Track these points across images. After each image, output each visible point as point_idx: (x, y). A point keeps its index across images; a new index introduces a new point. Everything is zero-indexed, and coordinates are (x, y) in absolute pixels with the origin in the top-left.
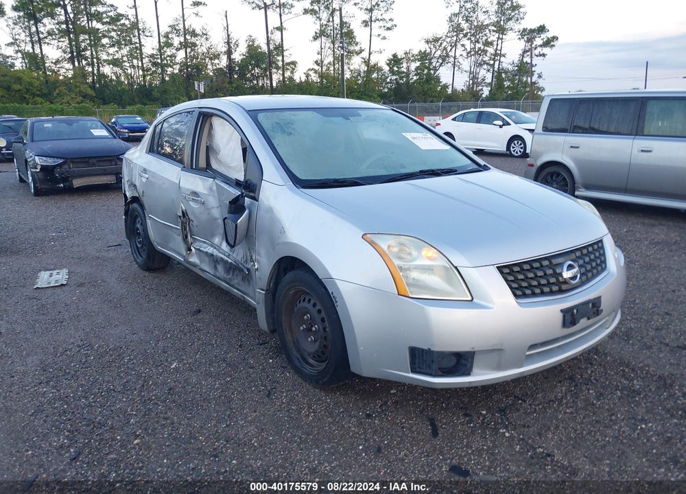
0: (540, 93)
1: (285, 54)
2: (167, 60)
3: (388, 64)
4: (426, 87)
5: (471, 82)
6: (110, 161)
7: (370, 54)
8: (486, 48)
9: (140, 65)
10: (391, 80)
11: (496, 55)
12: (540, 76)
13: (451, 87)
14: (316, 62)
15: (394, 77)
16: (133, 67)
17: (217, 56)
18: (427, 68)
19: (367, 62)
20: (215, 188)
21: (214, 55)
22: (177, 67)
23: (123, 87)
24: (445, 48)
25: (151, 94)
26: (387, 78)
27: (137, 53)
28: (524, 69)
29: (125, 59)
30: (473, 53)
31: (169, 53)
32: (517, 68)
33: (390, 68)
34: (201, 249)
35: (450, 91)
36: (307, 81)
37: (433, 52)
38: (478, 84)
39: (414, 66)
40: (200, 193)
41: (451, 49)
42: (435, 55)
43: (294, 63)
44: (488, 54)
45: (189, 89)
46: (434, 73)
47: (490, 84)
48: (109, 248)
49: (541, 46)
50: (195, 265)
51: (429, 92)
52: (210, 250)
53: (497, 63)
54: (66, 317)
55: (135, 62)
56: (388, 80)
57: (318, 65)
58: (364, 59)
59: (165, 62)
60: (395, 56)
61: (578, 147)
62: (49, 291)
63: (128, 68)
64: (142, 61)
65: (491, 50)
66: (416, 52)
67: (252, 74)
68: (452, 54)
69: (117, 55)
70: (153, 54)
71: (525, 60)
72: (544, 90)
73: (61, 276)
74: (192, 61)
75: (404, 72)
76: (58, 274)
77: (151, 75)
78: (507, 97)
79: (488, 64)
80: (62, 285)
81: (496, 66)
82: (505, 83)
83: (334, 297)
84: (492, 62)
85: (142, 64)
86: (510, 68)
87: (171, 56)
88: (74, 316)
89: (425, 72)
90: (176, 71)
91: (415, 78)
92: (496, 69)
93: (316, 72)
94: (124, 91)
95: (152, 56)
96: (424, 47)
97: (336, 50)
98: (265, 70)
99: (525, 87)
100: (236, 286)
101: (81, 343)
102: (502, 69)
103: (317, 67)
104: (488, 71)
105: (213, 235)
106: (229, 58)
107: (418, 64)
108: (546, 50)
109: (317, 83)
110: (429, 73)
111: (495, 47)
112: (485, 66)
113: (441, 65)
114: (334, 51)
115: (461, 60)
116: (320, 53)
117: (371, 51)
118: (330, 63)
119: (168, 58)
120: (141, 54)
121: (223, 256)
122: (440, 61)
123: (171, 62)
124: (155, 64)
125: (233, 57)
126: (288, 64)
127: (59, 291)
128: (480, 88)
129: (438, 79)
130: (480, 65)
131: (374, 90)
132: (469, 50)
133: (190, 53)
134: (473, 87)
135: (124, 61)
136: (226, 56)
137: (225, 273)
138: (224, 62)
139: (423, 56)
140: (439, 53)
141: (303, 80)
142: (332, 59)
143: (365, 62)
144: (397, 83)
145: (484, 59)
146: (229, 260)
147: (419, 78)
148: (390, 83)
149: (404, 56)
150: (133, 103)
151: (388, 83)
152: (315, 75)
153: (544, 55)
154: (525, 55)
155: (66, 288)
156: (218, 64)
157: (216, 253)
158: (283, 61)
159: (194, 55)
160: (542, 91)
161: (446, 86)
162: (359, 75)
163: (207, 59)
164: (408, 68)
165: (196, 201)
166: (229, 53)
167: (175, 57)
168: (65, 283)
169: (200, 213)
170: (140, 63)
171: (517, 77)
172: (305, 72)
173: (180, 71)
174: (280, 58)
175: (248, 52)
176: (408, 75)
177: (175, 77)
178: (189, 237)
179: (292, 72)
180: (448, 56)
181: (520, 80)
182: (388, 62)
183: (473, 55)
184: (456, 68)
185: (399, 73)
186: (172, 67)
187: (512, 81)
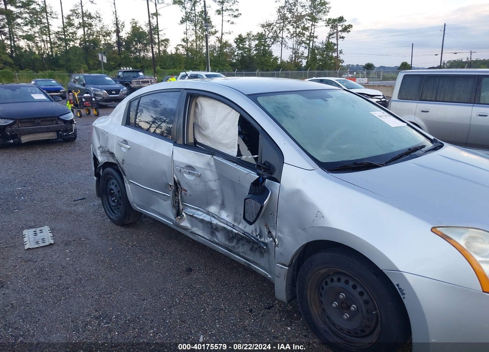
0: (341, 64)
1: (160, 33)
2: (70, 36)
3: (235, 42)
4: (263, 59)
5: (294, 56)
6: (52, 120)
7: (222, 34)
8: (304, 32)
9: (48, 39)
10: (237, 53)
11: (310, 36)
12: (341, 53)
13: (280, 59)
14: (183, 40)
15: (240, 52)
16: (43, 41)
17: (108, 34)
18: (263, 45)
19: (220, 41)
20: (212, 163)
21: (106, 33)
22: (78, 41)
23: (36, 56)
24: (276, 31)
25: (58, 62)
26: (235, 52)
27: (45, 31)
28: (330, 47)
29: (37, 35)
30: (295, 35)
31: (71, 31)
32: (325, 46)
33: (237, 45)
34: (194, 215)
35: (279, 62)
36: (176, 53)
37: (267, 34)
38: (299, 57)
39: (254, 43)
40: (197, 167)
41: (280, 32)
42: (269, 36)
43: (167, 40)
44: (305, 36)
45: (88, 58)
46: (268, 49)
47: (307, 57)
48: (76, 202)
49: (341, 31)
50: (185, 229)
51: (265, 63)
52: (207, 218)
53: (311, 42)
54: (69, 282)
55: (44, 37)
56: (236, 54)
57: (184, 42)
58: (218, 38)
59: (68, 37)
60: (240, 36)
61: (428, 112)
62: (40, 252)
63: (39, 42)
64: (49, 37)
65: (307, 33)
66: (255, 33)
67: (136, 48)
68: (280, 35)
69: (30, 32)
70: (59, 32)
71: (330, 41)
72: (343, 62)
73: (46, 235)
74: (89, 37)
75: (247, 48)
76: (41, 231)
77: (57, 47)
78: (319, 67)
79: (305, 43)
80: (51, 244)
81: (311, 44)
82: (318, 57)
83: (400, 289)
84: (308, 42)
85: (50, 39)
86: (321, 46)
87: (72, 33)
88: (76, 280)
89: (262, 48)
90: (77, 45)
91: (255, 52)
92: (311, 47)
93: (183, 47)
94: (36, 59)
95: (58, 33)
96: (261, 30)
97: (197, 31)
98: (146, 45)
99: (331, 60)
100: (241, 254)
101: (97, 314)
102: (315, 47)
103: (184, 44)
104: (306, 48)
105: (209, 204)
106: (118, 35)
107: (257, 42)
108: (344, 34)
109: (184, 55)
110: (264, 50)
111: (310, 31)
112: (303, 45)
113: (273, 43)
114: (196, 32)
115: (286, 40)
116: (186, 33)
117: (223, 32)
118: (193, 41)
119: (70, 35)
120: (49, 31)
121: (225, 226)
122: (272, 40)
123: (73, 37)
124: (60, 39)
125: (121, 34)
126: (162, 41)
127: (49, 250)
128: (300, 60)
129: (271, 53)
130: (300, 44)
131: (226, 61)
132: (292, 33)
133: (87, 31)
134: (295, 59)
135: (36, 37)
136: (115, 34)
137: (226, 240)
138: (114, 38)
139: (261, 37)
140: (271, 34)
141: (174, 53)
142: (195, 38)
143: (219, 40)
144: (242, 56)
145: (303, 40)
146: (234, 230)
147: (258, 53)
148: (237, 56)
149: (246, 36)
150: (43, 69)
151: (236, 55)
152: (182, 49)
153: (343, 38)
154: (330, 37)
155: (55, 247)
156: (110, 40)
157: (215, 221)
158: (158, 38)
159: (90, 32)
160: (342, 63)
161: (276, 59)
162: (215, 49)
163: (101, 36)
164: (250, 45)
165: (193, 174)
166: (118, 31)
167: (76, 34)
168: (52, 241)
169: (196, 185)
170: (48, 38)
171: (325, 53)
172: (176, 47)
173: (80, 44)
174: (156, 36)
175: (132, 32)
176: (249, 50)
177: (77, 49)
178: (181, 204)
179: (165, 47)
180: (277, 37)
181: (327, 55)
182: (235, 40)
183: (296, 36)
184: (284, 46)
185: (243, 48)
186: (73, 41)
187: (322, 55)
